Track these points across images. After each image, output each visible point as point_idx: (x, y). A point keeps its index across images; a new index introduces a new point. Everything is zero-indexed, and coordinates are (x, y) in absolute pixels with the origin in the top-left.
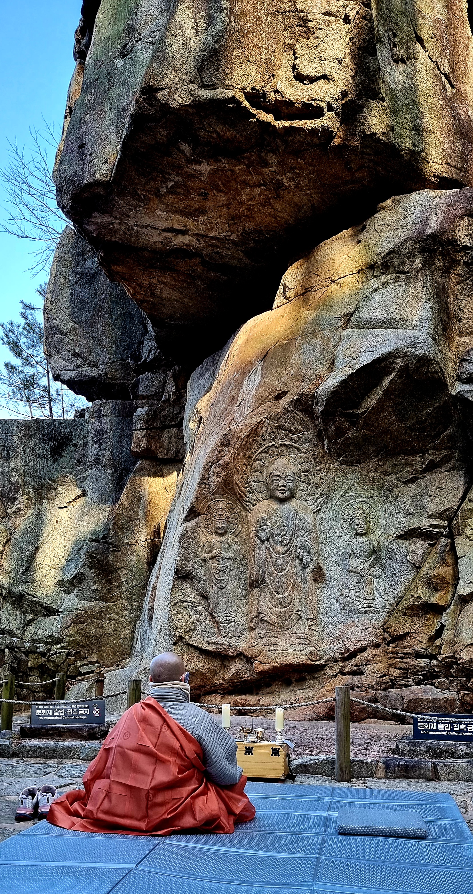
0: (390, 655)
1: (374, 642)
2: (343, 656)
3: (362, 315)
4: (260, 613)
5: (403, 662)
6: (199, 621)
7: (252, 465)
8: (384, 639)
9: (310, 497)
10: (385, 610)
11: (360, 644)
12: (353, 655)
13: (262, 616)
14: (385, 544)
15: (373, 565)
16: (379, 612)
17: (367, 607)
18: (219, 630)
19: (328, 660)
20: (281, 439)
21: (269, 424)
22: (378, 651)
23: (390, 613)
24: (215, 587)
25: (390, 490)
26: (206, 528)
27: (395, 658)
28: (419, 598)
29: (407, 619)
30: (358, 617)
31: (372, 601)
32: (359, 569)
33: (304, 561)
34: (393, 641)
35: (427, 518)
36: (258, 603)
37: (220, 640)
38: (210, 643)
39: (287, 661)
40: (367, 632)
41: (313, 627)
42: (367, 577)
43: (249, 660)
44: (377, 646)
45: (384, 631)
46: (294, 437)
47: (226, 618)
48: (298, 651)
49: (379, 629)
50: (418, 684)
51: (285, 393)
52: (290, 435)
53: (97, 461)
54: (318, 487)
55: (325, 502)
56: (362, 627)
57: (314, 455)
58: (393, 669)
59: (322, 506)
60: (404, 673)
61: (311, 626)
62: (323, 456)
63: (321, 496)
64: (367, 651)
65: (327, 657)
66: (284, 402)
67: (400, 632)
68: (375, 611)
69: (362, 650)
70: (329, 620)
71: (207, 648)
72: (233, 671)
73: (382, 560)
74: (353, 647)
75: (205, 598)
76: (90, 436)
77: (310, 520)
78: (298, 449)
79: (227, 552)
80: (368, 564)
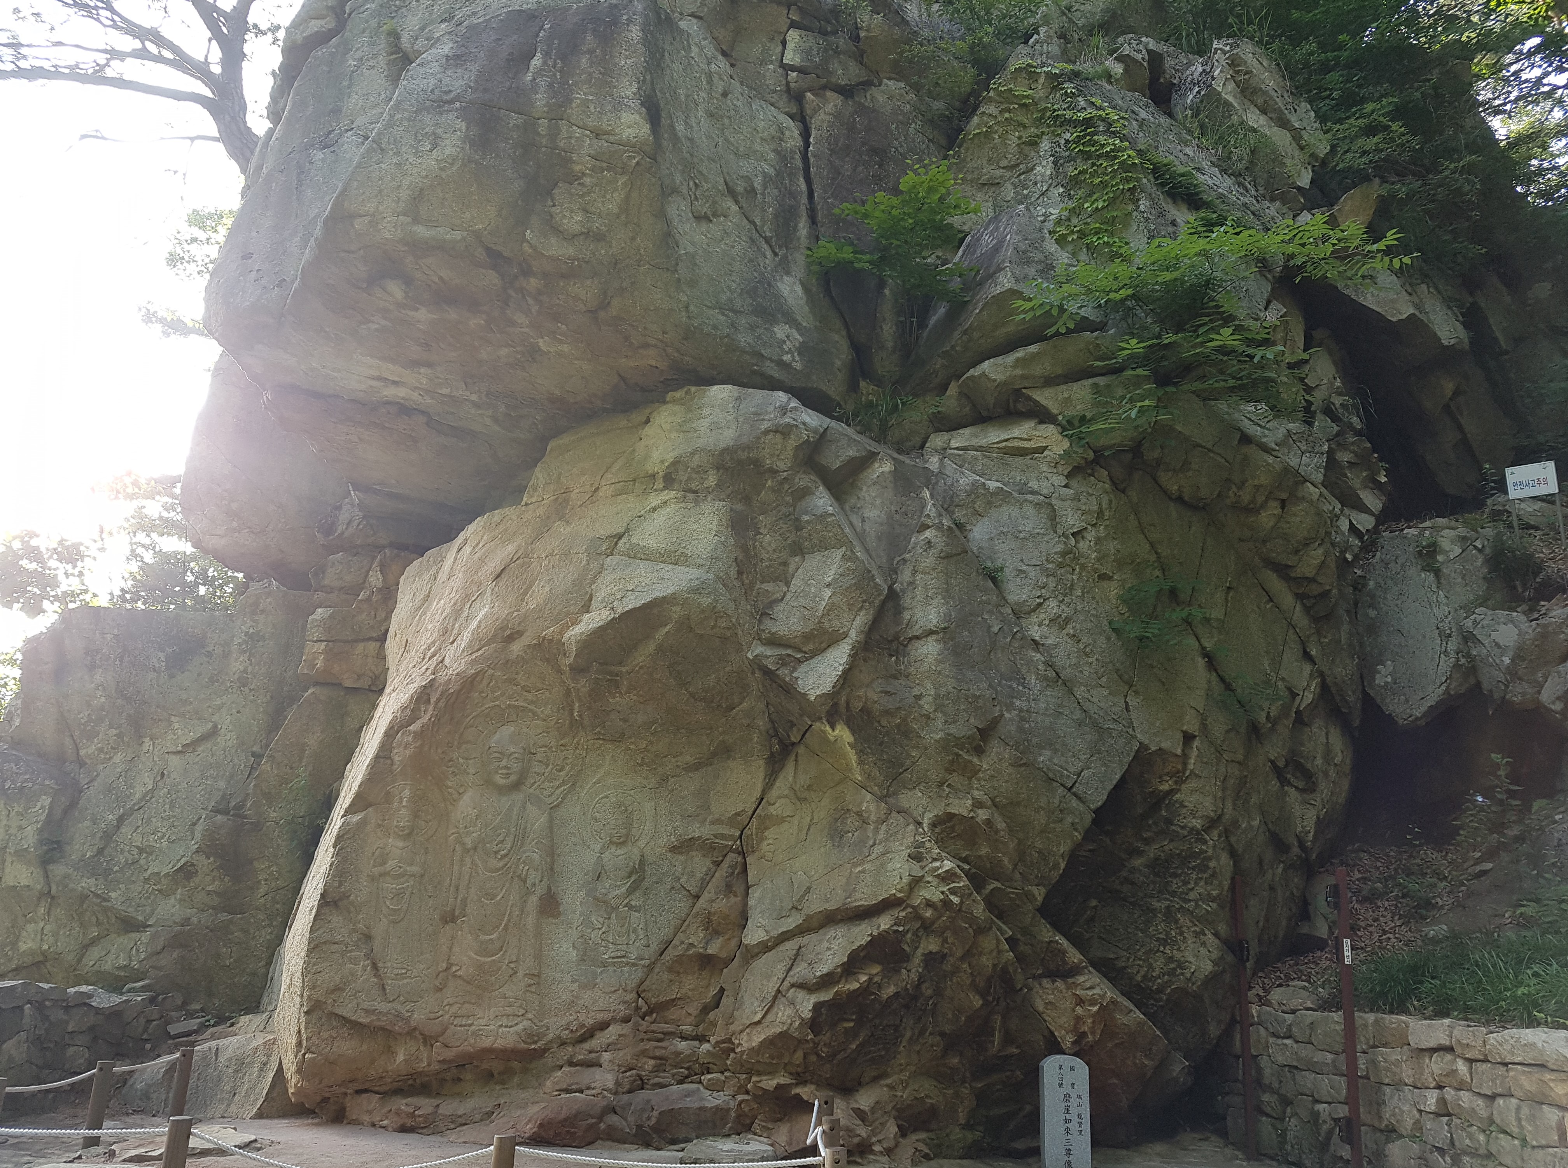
0: (642, 1035)
1: (622, 1014)
2: (573, 1035)
3: (634, 540)
4: (452, 965)
5: (662, 1047)
6: (353, 975)
7: (462, 734)
8: (637, 1008)
9: (546, 784)
10: (643, 962)
11: (600, 1017)
12: (589, 1034)
13: (454, 969)
14: (651, 860)
15: (630, 891)
16: (634, 965)
17: (618, 957)
18: (384, 989)
19: (551, 1042)
20: (511, 697)
21: (493, 675)
22: (626, 1029)
23: (650, 968)
24: (384, 920)
25: (664, 779)
26: (379, 826)
27: (649, 1040)
28: (691, 945)
29: (672, 977)
30: (601, 973)
31: (624, 947)
32: (611, 896)
33: (529, 883)
34: (650, 1012)
35: (712, 823)
36: (451, 949)
37: (383, 1007)
38: (367, 1012)
39: (486, 1043)
40: (614, 996)
41: (533, 989)
42: (621, 908)
43: (428, 1040)
44: (626, 1020)
45: (639, 996)
46: (529, 697)
47: (396, 971)
48: (506, 1027)
49: (631, 992)
50: (681, 1082)
51: (520, 634)
52: (525, 693)
53: (243, 682)
54: (560, 771)
55: (569, 792)
56: (608, 990)
57: (557, 723)
58: (645, 1060)
59: (563, 799)
60: (661, 1065)
61: (530, 985)
62: (571, 725)
63: (564, 783)
64: (610, 1028)
65: (550, 1036)
66: (516, 647)
67: (662, 999)
68: (627, 963)
69: (603, 1026)
70: (558, 976)
71: (361, 1020)
72: (401, 1058)
73: (646, 884)
74: (589, 1022)
75: (368, 938)
76: (237, 641)
77: (543, 819)
78: (534, 714)
79: (411, 865)
80: (624, 889)
